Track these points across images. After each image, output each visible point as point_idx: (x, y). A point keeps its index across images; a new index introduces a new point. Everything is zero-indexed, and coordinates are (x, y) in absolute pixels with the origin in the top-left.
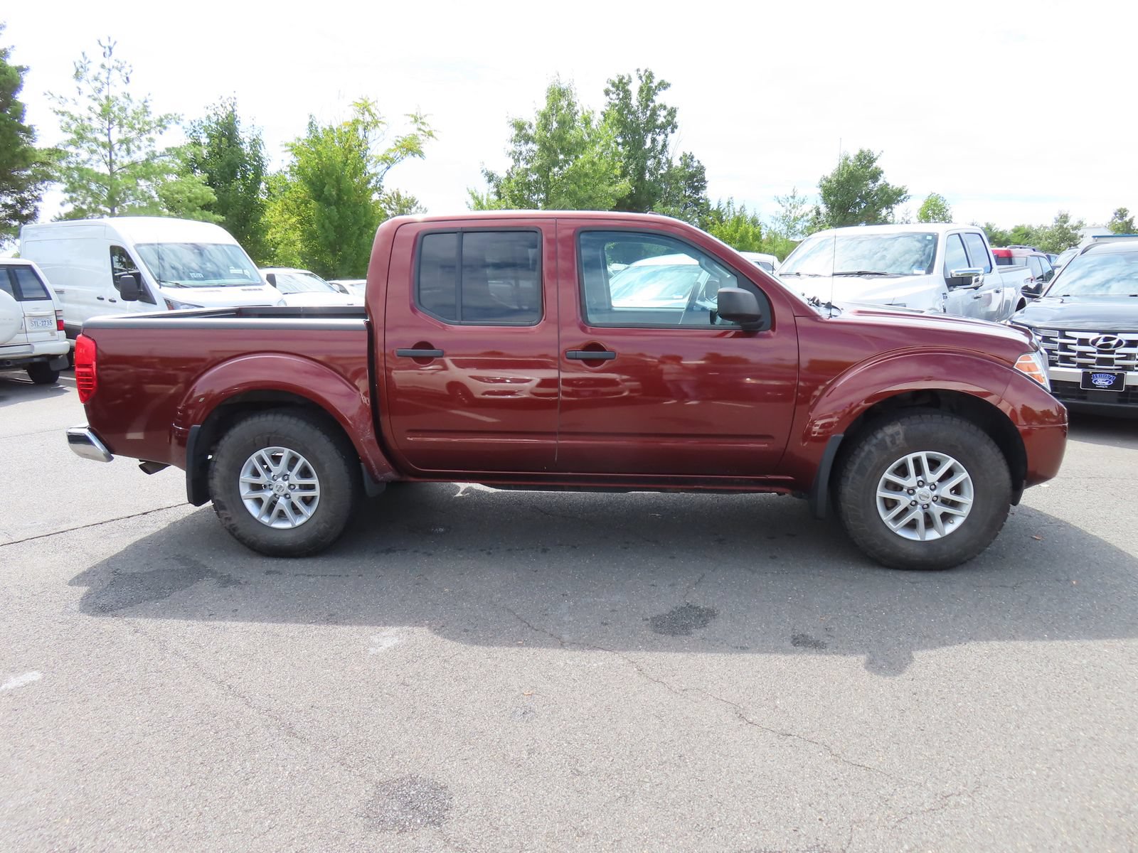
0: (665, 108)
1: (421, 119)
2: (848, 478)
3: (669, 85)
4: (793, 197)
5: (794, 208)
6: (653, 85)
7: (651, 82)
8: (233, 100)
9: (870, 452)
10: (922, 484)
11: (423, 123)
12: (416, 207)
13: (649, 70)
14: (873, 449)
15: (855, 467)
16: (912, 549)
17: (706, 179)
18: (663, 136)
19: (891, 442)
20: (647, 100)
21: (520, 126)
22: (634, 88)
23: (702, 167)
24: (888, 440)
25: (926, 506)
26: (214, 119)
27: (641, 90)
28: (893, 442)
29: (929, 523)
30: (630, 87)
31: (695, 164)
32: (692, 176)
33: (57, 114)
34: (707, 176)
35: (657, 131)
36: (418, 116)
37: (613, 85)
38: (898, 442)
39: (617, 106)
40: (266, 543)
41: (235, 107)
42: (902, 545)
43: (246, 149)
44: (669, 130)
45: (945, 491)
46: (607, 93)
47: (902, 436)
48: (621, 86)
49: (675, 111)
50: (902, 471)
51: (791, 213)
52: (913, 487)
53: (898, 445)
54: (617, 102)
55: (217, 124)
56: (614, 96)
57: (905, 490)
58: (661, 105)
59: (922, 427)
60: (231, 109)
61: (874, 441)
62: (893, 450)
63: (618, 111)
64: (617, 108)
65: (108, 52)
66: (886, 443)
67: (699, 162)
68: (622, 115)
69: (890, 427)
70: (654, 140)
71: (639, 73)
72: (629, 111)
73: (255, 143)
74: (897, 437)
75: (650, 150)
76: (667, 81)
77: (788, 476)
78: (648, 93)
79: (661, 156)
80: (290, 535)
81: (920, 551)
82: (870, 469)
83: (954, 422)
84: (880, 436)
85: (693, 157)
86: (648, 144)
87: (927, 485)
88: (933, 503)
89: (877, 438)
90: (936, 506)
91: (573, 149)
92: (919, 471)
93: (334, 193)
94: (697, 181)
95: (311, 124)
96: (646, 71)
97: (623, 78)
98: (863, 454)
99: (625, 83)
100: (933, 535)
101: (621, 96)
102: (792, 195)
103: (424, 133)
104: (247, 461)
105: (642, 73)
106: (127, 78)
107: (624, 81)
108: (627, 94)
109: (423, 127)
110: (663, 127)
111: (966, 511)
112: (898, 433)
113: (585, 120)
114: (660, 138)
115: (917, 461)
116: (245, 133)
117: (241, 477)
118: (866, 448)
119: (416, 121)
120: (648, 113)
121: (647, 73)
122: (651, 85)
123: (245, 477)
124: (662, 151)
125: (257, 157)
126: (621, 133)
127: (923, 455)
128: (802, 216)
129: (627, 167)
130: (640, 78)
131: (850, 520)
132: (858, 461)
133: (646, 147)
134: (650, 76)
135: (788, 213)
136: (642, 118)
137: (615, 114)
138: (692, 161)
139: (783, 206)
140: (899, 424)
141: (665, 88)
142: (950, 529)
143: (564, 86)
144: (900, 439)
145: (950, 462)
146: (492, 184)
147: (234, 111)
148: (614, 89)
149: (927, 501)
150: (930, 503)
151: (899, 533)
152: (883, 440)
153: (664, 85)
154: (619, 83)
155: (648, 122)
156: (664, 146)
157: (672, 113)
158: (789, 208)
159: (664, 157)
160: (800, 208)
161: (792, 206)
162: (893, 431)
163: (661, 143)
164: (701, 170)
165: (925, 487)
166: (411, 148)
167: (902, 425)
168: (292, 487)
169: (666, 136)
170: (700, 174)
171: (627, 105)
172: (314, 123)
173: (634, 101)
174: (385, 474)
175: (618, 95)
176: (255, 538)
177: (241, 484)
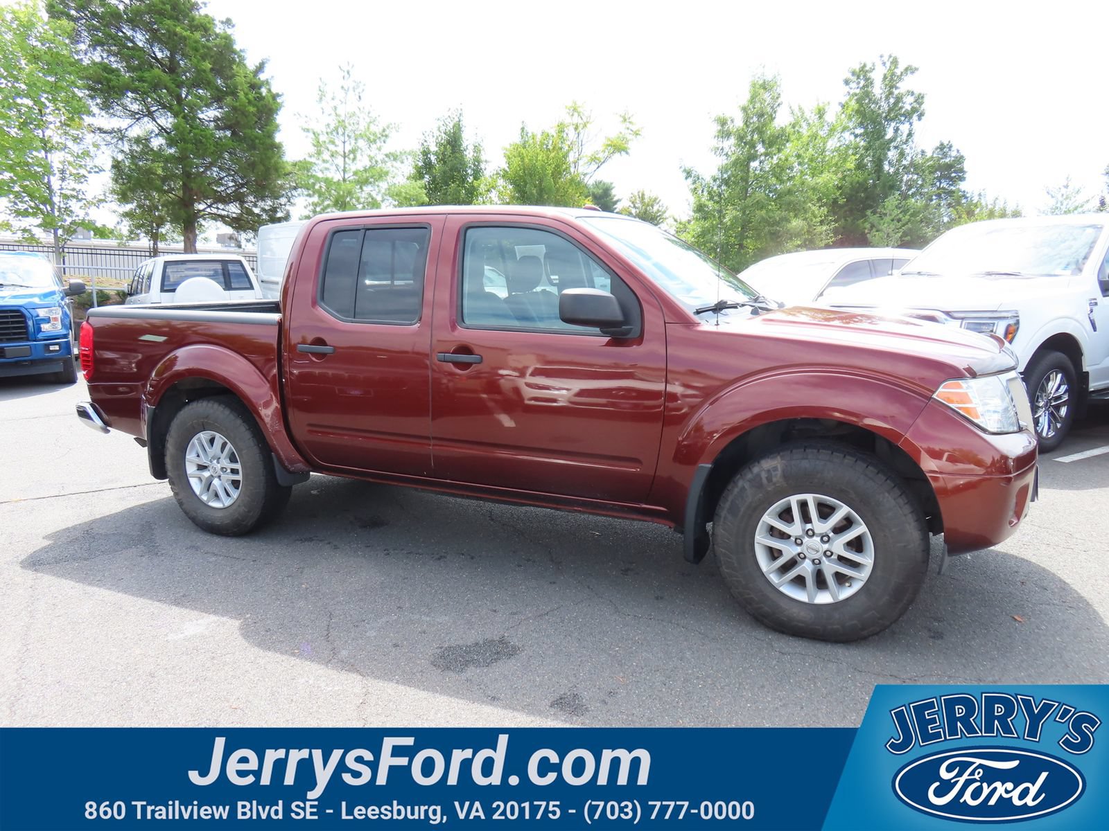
0: (913, 94)
1: (629, 118)
2: (720, 517)
3: (916, 69)
4: (1066, 187)
5: (1067, 198)
6: (898, 72)
7: (896, 67)
8: (460, 112)
9: (743, 488)
10: (810, 534)
11: (630, 122)
12: (658, 205)
13: (893, 55)
14: (747, 485)
15: (727, 505)
16: (795, 611)
17: (965, 169)
18: (907, 125)
19: (767, 478)
20: (891, 87)
21: (723, 123)
22: (877, 76)
23: (962, 157)
24: (764, 475)
25: (817, 561)
26: (443, 129)
27: (885, 78)
28: (769, 479)
29: (821, 583)
30: (872, 75)
31: (954, 153)
32: (949, 167)
33: (304, 131)
34: (967, 166)
35: (903, 118)
36: (627, 117)
37: (853, 73)
38: (774, 480)
39: (856, 95)
40: (202, 519)
41: (461, 118)
42: (784, 604)
43: (469, 155)
44: (915, 117)
45: (839, 545)
46: (847, 82)
47: (779, 472)
48: (862, 73)
49: (923, 97)
50: (786, 515)
51: (1062, 205)
52: (800, 536)
53: (774, 484)
54: (858, 91)
55: (445, 133)
56: (853, 85)
57: (793, 539)
58: (908, 91)
59: (805, 464)
60: (458, 120)
61: (749, 476)
62: (769, 489)
63: (858, 101)
64: (856, 98)
65: (347, 76)
66: (761, 479)
67: (958, 151)
68: (861, 105)
69: (769, 460)
70: (896, 130)
71: (882, 59)
72: (870, 100)
73: (477, 149)
74: (773, 473)
75: (891, 140)
76: (915, 65)
77: (661, 506)
78: (891, 81)
79: (904, 146)
80: (220, 514)
81: (803, 615)
82: (742, 509)
83: (846, 461)
84: (756, 470)
85: (951, 147)
86: (890, 134)
87: (817, 536)
88: (824, 558)
89: (752, 473)
90: (827, 563)
91: (776, 141)
92: (806, 518)
93: (535, 191)
94: (955, 172)
95: (523, 129)
96: (890, 56)
97: (865, 66)
98: (736, 490)
99: (867, 71)
100: (824, 598)
101: (861, 85)
102: (1065, 184)
103: (631, 132)
104: (190, 443)
105: (885, 59)
106: (360, 97)
107: (867, 68)
108: (869, 82)
109: (631, 126)
110: (908, 115)
111: (864, 575)
112: (775, 469)
113: (820, 110)
114: (905, 128)
115: (803, 506)
116: (468, 141)
117: (187, 457)
118: (740, 483)
119: (625, 120)
120: (892, 101)
121: (891, 60)
122: (896, 70)
123: (190, 456)
124: (907, 141)
125: (477, 161)
126: (861, 124)
127: (810, 498)
128: (1076, 208)
129: (863, 159)
130: (884, 64)
131: (724, 567)
132: (730, 498)
133: (888, 137)
134: (895, 62)
135: (1059, 205)
136: (885, 106)
137: (853, 104)
138: (950, 150)
139: (1053, 197)
140: (779, 457)
141: (912, 73)
142: (846, 593)
143: (769, 77)
144: (778, 477)
145: (843, 510)
146: (690, 180)
147: (460, 121)
148: (854, 78)
149: (817, 556)
150: (821, 558)
151: (782, 589)
152: (758, 475)
153: (910, 70)
154: (860, 71)
155: (890, 110)
156: (910, 135)
157: (919, 99)
158: (1061, 199)
159: (908, 148)
160: (1073, 199)
161: (1065, 197)
162: (771, 467)
163: (906, 132)
164: (960, 159)
165: (815, 538)
166: (618, 148)
167: (782, 458)
168: (225, 470)
169: (911, 124)
170: (958, 164)
171: (867, 94)
172: (526, 128)
173: (878, 90)
174: (295, 465)
175: (859, 83)
176: (195, 515)
177: (187, 463)
